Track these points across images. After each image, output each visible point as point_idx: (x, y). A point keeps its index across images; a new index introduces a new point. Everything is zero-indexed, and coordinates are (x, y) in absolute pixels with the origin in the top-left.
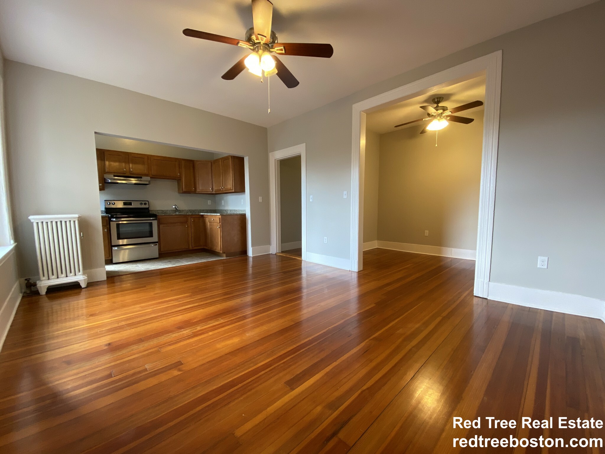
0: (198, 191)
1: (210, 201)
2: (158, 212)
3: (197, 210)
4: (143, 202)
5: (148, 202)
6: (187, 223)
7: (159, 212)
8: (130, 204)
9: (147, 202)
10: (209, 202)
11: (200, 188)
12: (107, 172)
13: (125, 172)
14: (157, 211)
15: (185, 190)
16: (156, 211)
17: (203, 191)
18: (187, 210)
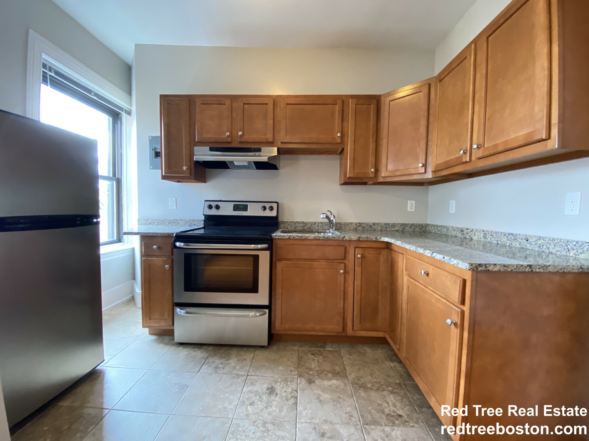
0: (383, 175)
1: (414, 202)
2: (296, 225)
3: (378, 224)
4: (268, 205)
5: (276, 204)
6: (345, 261)
7: (299, 225)
8: (245, 208)
9: (275, 206)
10: (411, 205)
11: (390, 167)
12: (198, 142)
13: (229, 140)
14: (294, 224)
15: (352, 176)
16: (292, 224)
17: (398, 173)
18: (356, 224)
